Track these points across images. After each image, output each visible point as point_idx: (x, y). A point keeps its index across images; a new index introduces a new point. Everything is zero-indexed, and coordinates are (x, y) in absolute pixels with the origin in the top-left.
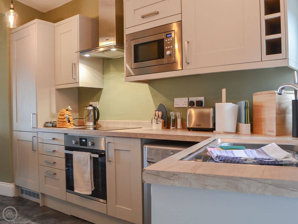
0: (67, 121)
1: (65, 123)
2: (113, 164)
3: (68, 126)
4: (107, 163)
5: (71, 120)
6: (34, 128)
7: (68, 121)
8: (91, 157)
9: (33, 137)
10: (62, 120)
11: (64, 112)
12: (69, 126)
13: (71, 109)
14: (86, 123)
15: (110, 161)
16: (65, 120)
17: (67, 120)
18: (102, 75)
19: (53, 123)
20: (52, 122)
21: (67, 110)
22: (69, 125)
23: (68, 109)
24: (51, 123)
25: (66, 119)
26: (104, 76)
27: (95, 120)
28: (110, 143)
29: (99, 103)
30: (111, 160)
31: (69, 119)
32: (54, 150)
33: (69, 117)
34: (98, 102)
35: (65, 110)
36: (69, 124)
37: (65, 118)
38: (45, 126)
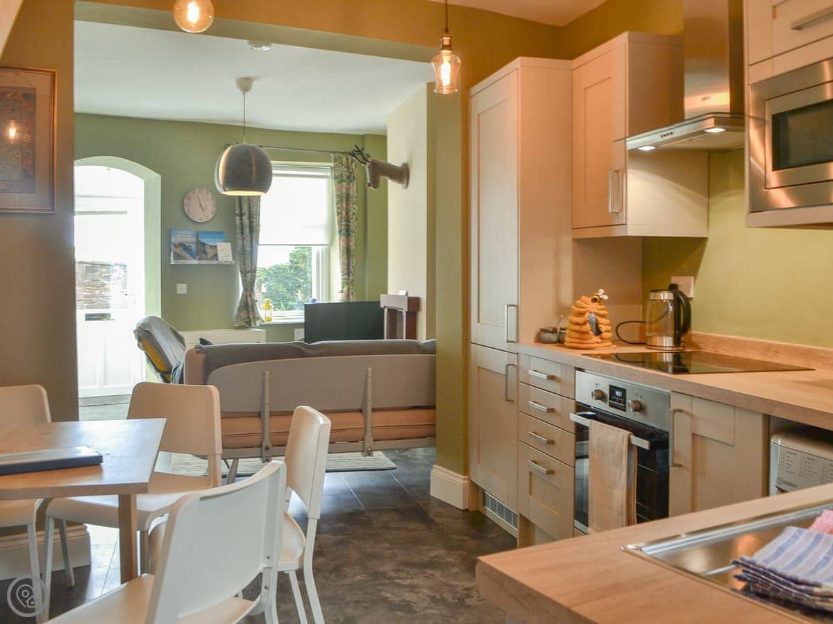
0: (592, 330)
1: (586, 336)
2: (687, 475)
3: (593, 345)
4: (672, 470)
5: (603, 328)
6: (512, 342)
7: (594, 330)
8: (630, 445)
9: (509, 365)
10: (577, 328)
11: (585, 305)
12: (596, 345)
13: (606, 297)
14: (651, 337)
15: (680, 466)
16: (585, 328)
17: (589, 328)
18: (706, 199)
19: (560, 333)
20: (559, 330)
21: (595, 300)
22: (598, 343)
23: (597, 297)
24: (554, 331)
25: (588, 325)
26: (712, 200)
27: (677, 332)
28: (682, 414)
29: (695, 279)
30: (683, 464)
31: (597, 324)
32: (552, 407)
33: (598, 318)
34: (692, 278)
35: (589, 300)
36: (596, 339)
37: (585, 324)
38: (539, 340)
